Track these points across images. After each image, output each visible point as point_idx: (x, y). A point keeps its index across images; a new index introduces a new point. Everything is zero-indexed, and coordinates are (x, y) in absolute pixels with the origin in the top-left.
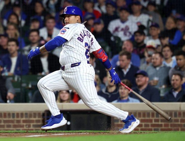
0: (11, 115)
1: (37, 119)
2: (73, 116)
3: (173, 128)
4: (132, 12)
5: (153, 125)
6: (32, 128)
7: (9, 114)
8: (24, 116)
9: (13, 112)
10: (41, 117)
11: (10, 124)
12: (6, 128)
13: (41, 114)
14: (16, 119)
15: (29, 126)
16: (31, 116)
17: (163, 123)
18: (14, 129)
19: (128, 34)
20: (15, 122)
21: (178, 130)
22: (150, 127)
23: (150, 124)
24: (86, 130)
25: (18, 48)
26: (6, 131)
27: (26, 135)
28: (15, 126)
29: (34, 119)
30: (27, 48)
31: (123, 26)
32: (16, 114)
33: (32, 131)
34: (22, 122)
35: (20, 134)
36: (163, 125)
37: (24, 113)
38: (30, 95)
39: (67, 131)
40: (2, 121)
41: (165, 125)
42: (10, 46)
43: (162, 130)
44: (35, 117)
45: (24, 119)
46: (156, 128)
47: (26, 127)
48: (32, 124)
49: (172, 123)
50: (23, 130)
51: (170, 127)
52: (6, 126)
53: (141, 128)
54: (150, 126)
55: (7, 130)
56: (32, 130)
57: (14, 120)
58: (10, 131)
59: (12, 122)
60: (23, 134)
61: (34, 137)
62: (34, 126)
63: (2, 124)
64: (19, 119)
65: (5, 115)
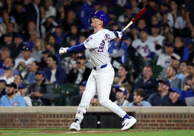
0: (52, 115)
2: (102, 117)
3: (183, 127)
4: (150, 34)
5: (167, 125)
7: (51, 115)
8: (63, 116)
9: (54, 114)
12: (48, 126)
14: (56, 119)
15: (67, 125)
16: (68, 117)
17: (175, 123)
18: (55, 127)
19: (147, 51)
20: (56, 121)
21: (187, 129)
22: (164, 127)
23: (164, 123)
24: (113, 128)
26: (48, 129)
27: (64, 132)
28: (55, 125)
29: (71, 119)
31: (143, 45)
32: (56, 115)
34: (61, 121)
35: (60, 131)
36: (175, 125)
37: (63, 114)
38: (67, 99)
39: (98, 129)
40: (45, 121)
41: (177, 125)
43: (174, 129)
44: (71, 117)
45: (63, 119)
46: (169, 127)
47: (64, 126)
48: (69, 123)
49: (182, 123)
50: (61, 128)
54: (164, 125)
55: (49, 128)
58: (51, 129)
59: (53, 121)
60: (62, 131)
63: (45, 123)
64: (59, 119)
65: (47, 115)
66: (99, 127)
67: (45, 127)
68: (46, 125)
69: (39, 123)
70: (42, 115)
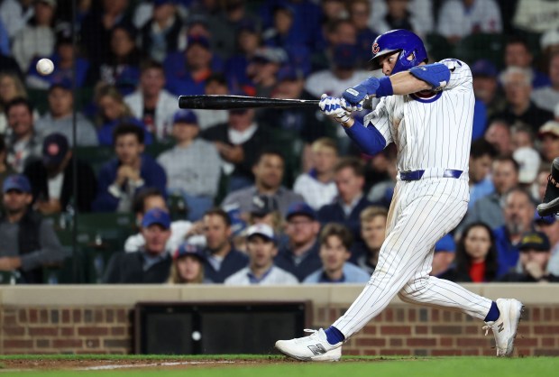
0: (49, 314)
1: (115, 324)
2: (206, 317)
3: (463, 349)
5: (412, 342)
6: (102, 347)
7: (44, 313)
8: (82, 318)
9: (54, 308)
10: (127, 320)
11: (46, 337)
13: (127, 313)
14: (61, 324)
15: (96, 343)
16: (99, 317)
17: (438, 337)
18: (57, 350)
20: (60, 332)
21: (476, 353)
22: (405, 347)
23: (403, 337)
28: (59, 344)
29: (109, 325)
32: (60, 313)
34: (76, 331)
36: (438, 342)
37: (83, 309)
38: (98, 263)
40: (27, 331)
41: (444, 342)
43: (436, 353)
44: (110, 320)
45: (82, 324)
46: (420, 348)
47: (88, 346)
48: (102, 339)
49: (461, 336)
50: (79, 353)
51: (455, 347)
52: (35, 344)
53: (383, 348)
54: (405, 342)
55: (39, 353)
56: (104, 353)
57: (57, 328)
58: (46, 356)
59: (52, 332)
60: (78, 363)
62: (107, 343)
63: (26, 337)
64: (70, 325)
65: (34, 314)
66: (196, 348)
67: (26, 350)
68: (28, 344)
69: (8, 338)
70: (17, 314)
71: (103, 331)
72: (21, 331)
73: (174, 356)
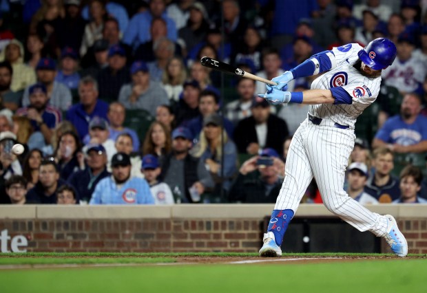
0: (205, 224)
1: (250, 231)
2: (313, 227)
6: (241, 247)
7: (201, 223)
8: (228, 227)
9: (208, 220)
10: (258, 228)
11: (202, 240)
12: (196, 248)
13: (258, 223)
14: (213, 231)
15: (237, 244)
16: (239, 227)
18: (210, 249)
19: (411, 82)
20: (212, 236)
24: (337, 252)
25: (217, 107)
26: (196, 254)
27: (231, 260)
28: (211, 245)
29: (246, 232)
30: (233, 105)
31: (402, 68)
32: (212, 224)
33: (241, 254)
34: (223, 236)
35: (221, 258)
37: (228, 221)
39: (304, 254)
40: (189, 235)
42: (203, 103)
44: (246, 228)
45: (227, 231)
47: (231, 246)
48: (241, 241)
50: (225, 251)
52: (195, 245)
55: (197, 251)
56: (242, 251)
57: (210, 234)
58: (202, 253)
59: (206, 236)
60: (226, 259)
61: (246, 264)
62: (245, 244)
63: (189, 240)
64: (218, 232)
65: (194, 224)
66: (306, 248)
67: (188, 249)
68: (190, 245)
69: (176, 241)
70: (182, 224)
71: (242, 236)
72: (185, 236)
73: (292, 254)
